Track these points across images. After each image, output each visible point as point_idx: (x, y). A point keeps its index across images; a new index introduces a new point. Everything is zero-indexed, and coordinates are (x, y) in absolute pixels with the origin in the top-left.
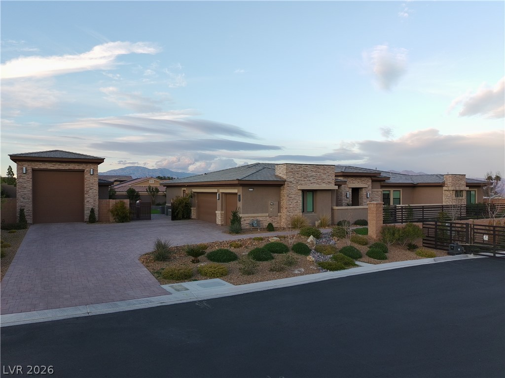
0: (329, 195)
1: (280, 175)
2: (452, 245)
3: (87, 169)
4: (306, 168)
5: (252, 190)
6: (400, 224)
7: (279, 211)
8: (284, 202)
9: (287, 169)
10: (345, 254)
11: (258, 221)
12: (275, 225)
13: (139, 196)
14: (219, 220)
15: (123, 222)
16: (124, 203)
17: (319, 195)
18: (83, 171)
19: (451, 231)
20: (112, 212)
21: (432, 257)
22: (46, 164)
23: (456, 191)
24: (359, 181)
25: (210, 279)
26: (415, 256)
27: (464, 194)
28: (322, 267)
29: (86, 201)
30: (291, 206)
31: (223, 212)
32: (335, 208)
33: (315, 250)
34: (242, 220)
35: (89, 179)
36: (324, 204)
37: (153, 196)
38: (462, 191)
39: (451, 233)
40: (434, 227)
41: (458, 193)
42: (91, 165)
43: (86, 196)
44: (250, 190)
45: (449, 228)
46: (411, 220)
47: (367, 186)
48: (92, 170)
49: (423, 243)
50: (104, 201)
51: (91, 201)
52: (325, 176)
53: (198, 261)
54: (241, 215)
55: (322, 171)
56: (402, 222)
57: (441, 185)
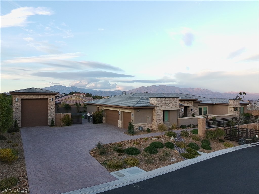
0: (176, 112)
1: (152, 103)
2: (240, 139)
3: (49, 98)
4: (165, 99)
5: (139, 111)
6: (213, 128)
7: (152, 121)
8: (155, 117)
9: (156, 100)
10: (191, 147)
11: (142, 127)
12: (150, 129)
13: (71, 108)
14: (120, 125)
15: (68, 126)
16: (69, 115)
17: (171, 113)
18: (47, 99)
19: (239, 132)
20: (63, 120)
21: (232, 147)
22: (28, 96)
23: (235, 108)
24: (188, 103)
25: (132, 167)
26: (223, 146)
28: (184, 157)
29: (49, 115)
30: (158, 119)
31: (122, 121)
32: (179, 118)
33: (176, 145)
34: (134, 127)
35: (51, 103)
36: (173, 117)
37: (78, 107)
39: (239, 133)
40: (230, 129)
41: (236, 109)
42: (51, 96)
43: (49, 112)
44: (138, 111)
45: (237, 131)
46: (218, 126)
47: (191, 105)
48: (52, 98)
49: (224, 137)
50: (58, 114)
51: (52, 114)
52: (174, 103)
53: (121, 155)
54: (133, 124)
55: (173, 100)
56: (214, 127)
57: (228, 105)
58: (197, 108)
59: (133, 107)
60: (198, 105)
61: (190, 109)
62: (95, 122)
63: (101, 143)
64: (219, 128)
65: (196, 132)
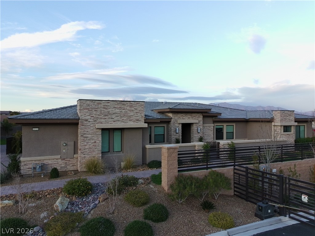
4: (106, 104)
5: (37, 129)
7: (75, 152)
12: (71, 168)
27: (293, 130)
30: (87, 147)
32: (148, 146)
34: (22, 164)
38: (291, 126)
40: (245, 174)
41: (287, 129)
44: (34, 129)
47: (197, 122)
52: (132, 114)
54: (21, 159)
55: (128, 108)
56: (207, 168)
57: (271, 121)
58: (212, 126)
60: (214, 122)
61: (194, 128)
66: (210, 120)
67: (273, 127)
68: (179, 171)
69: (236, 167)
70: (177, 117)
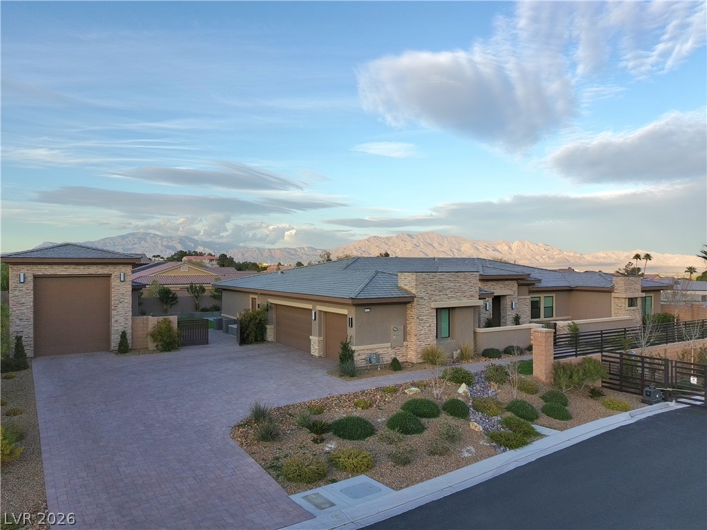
0: (470, 313)
1: (406, 288)
2: (647, 389)
3: (115, 274)
5: (369, 310)
6: (574, 357)
7: (405, 340)
8: (413, 327)
9: (416, 280)
10: (517, 414)
11: (378, 355)
12: (400, 359)
13: (177, 298)
15: (169, 351)
16: (170, 322)
17: (457, 314)
18: (109, 276)
19: (643, 367)
20: (153, 335)
21: (626, 410)
22: (55, 267)
23: (629, 299)
24: (502, 286)
25: (353, 476)
26: (603, 409)
27: (639, 302)
28: (497, 442)
29: (113, 320)
30: (422, 332)
31: (322, 338)
33: (474, 407)
34: (356, 354)
35: (118, 288)
36: (463, 325)
37: (197, 297)
38: (636, 298)
39: (643, 371)
40: (618, 360)
42: (121, 266)
43: (113, 313)
44: (366, 310)
45: (640, 364)
46: (585, 352)
47: (512, 293)
48: (122, 274)
49: (603, 382)
50: (141, 318)
51: (121, 319)
52: (466, 288)
53: (322, 440)
54: (353, 348)
55: (462, 280)
56: (576, 355)
57: (609, 291)
58: (528, 299)
59: (352, 299)
60: (531, 292)
61: (508, 301)
62: (243, 341)
63: (262, 405)
64: (589, 356)
65: (527, 368)
66: (525, 289)
67: (612, 299)
68: (555, 358)
69: (604, 354)
70: (487, 287)
